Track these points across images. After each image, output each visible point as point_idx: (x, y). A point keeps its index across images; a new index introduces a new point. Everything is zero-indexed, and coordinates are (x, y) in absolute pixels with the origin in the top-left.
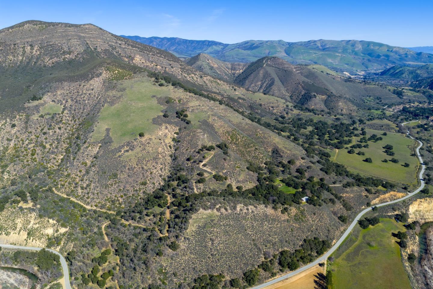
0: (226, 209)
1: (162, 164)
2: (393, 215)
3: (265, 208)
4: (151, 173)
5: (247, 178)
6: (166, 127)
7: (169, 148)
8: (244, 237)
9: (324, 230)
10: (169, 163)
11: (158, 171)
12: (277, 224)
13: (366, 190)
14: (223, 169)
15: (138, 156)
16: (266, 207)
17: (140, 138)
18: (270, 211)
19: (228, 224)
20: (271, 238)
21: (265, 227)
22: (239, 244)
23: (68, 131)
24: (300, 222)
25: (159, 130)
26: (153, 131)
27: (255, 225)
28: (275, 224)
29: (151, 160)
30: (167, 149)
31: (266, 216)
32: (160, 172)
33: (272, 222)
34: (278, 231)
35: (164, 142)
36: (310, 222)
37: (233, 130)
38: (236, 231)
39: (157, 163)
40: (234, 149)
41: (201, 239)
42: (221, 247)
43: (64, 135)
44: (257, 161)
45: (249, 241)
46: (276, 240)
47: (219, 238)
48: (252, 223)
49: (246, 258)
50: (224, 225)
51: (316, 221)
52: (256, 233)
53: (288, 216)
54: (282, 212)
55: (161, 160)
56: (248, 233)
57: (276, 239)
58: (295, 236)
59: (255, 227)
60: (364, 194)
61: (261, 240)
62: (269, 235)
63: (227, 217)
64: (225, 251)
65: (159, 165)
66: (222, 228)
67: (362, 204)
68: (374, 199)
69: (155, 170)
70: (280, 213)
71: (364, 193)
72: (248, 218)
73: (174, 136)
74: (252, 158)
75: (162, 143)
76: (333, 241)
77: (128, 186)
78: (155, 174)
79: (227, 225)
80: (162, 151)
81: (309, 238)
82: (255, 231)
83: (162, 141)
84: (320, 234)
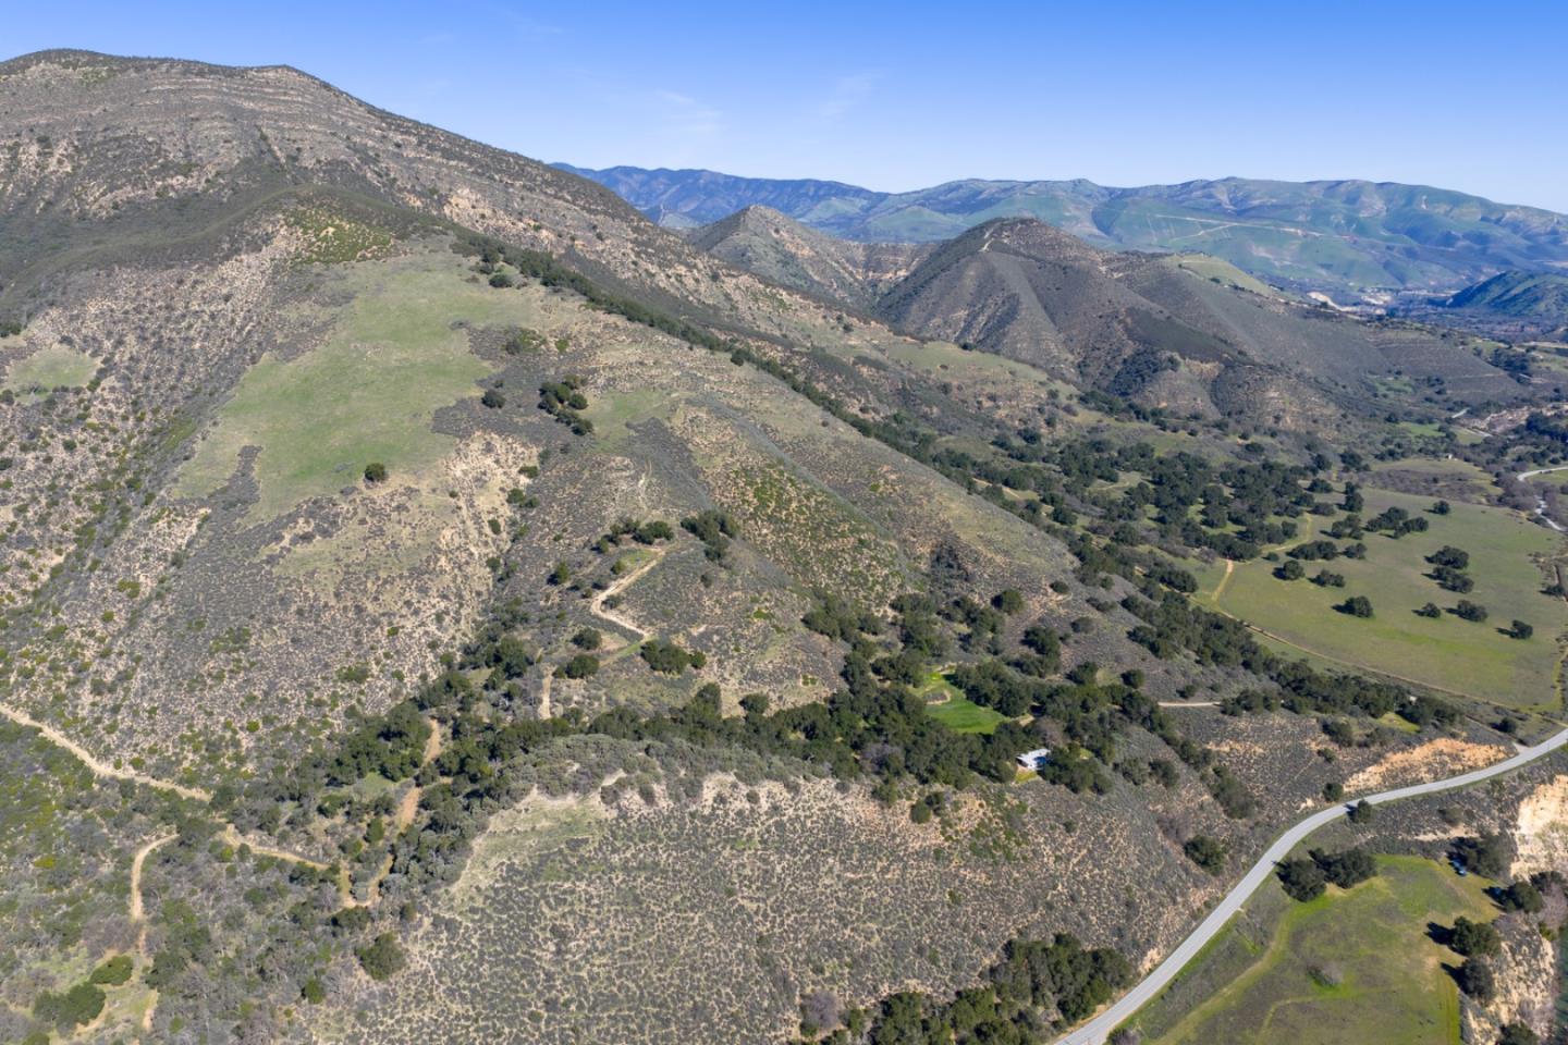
0: (648, 796)
1: (444, 597)
2: (1441, 841)
3: (839, 795)
4: (394, 632)
5: (794, 661)
6: (489, 444)
7: (487, 530)
8: (716, 925)
9: (1108, 902)
10: (479, 594)
11: (423, 624)
12: (885, 870)
13: (1326, 729)
14: (693, 620)
15: (346, 561)
16: (842, 788)
17: (368, 487)
18: (857, 806)
19: (649, 860)
20: (847, 932)
21: (827, 882)
22: (687, 955)
23: (103, 457)
24: (996, 863)
25: (453, 455)
26: (428, 461)
27: (779, 869)
28: (875, 866)
29: (401, 576)
30: (480, 533)
31: (838, 829)
32: (433, 628)
33: (860, 860)
34: (887, 899)
35: (472, 506)
36: (1044, 865)
37: (769, 466)
38: (678, 898)
39: (424, 591)
41: (512, 927)
42: (595, 969)
43: (84, 472)
44: (862, 593)
45: (740, 946)
46: (873, 944)
47: (591, 925)
48: (765, 861)
49: (712, 1026)
50: (625, 868)
51: (1075, 861)
52: (778, 910)
53: (943, 833)
54: (917, 815)
55: (448, 577)
56: (742, 907)
57: (872, 937)
58: (966, 928)
59: (775, 881)
60: (1314, 747)
61: (796, 940)
62: (841, 918)
63: (646, 831)
64: (615, 989)
65: (434, 601)
66: (616, 882)
67: (1304, 788)
68: (1361, 767)
69: (413, 619)
70: (905, 821)
71: (1316, 743)
72: (750, 837)
73: (517, 483)
74: (838, 580)
75: (460, 508)
76: (1144, 954)
77: (284, 682)
78: (411, 637)
79: (642, 867)
80: (457, 541)
81: (1034, 936)
82: (772, 899)
83: (461, 503)
84: (1086, 919)
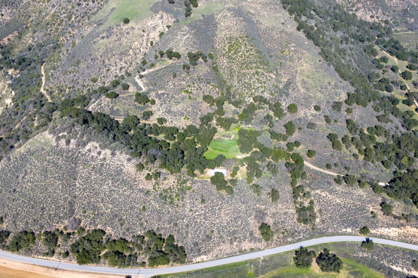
0: (68, 142)
1: (126, 63)
3: (126, 162)
4: (108, 70)
6: (162, 16)
7: (149, 44)
8: (62, 187)
9: (200, 232)
10: (137, 64)
11: (116, 70)
12: (125, 191)
13: (383, 204)
14: (162, 88)
15: (108, 47)
16: (129, 160)
17: (123, 25)
18: (130, 168)
19: (56, 161)
20: (102, 205)
21: (105, 187)
22: (50, 192)
23: (100, 6)
24: (165, 203)
25: (150, 18)
26: (142, 19)
27: (93, 178)
28: (122, 188)
29: (117, 54)
30: (147, 45)
31: (119, 172)
32: (118, 71)
33: (118, 185)
34: (121, 200)
35: (148, 36)
36: (184, 210)
37: (241, 38)
38: (57, 175)
39: (121, 60)
40: (223, 65)
41: (20, 166)
42: (27, 186)
43: (94, 9)
45: (66, 195)
46: (107, 212)
47: (32, 174)
48: (90, 174)
50: (49, 162)
51: (197, 213)
52: (84, 190)
53: (154, 186)
54: (148, 177)
55: (130, 57)
56: (76, 185)
57: (107, 209)
58: (140, 219)
59: (89, 181)
60: (371, 209)
61: (84, 201)
62: (102, 199)
63: (59, 153)
64: (28, 193)
65: (122, 63)
66: (44, 164)
68: (389, 226)
69: (114, 67)
70: (143, 178)
71: (374, 208)
72: (91, 165)
73: (164, 30)
75: (144, 36)
76: (200, 255)
77: (81, 78)
78: (112, 73)
79: (53, 163)
80: (139, 46)
81: (162, 232)
82: (85, 186)
83: (145, 35)
84: (187, 235)
